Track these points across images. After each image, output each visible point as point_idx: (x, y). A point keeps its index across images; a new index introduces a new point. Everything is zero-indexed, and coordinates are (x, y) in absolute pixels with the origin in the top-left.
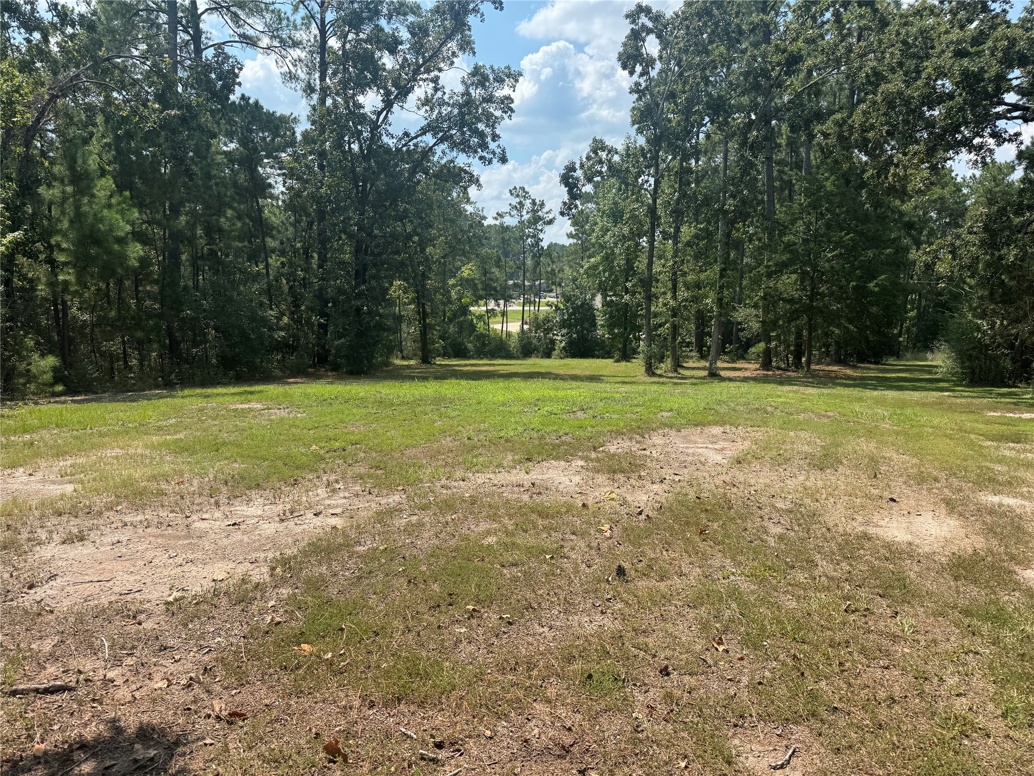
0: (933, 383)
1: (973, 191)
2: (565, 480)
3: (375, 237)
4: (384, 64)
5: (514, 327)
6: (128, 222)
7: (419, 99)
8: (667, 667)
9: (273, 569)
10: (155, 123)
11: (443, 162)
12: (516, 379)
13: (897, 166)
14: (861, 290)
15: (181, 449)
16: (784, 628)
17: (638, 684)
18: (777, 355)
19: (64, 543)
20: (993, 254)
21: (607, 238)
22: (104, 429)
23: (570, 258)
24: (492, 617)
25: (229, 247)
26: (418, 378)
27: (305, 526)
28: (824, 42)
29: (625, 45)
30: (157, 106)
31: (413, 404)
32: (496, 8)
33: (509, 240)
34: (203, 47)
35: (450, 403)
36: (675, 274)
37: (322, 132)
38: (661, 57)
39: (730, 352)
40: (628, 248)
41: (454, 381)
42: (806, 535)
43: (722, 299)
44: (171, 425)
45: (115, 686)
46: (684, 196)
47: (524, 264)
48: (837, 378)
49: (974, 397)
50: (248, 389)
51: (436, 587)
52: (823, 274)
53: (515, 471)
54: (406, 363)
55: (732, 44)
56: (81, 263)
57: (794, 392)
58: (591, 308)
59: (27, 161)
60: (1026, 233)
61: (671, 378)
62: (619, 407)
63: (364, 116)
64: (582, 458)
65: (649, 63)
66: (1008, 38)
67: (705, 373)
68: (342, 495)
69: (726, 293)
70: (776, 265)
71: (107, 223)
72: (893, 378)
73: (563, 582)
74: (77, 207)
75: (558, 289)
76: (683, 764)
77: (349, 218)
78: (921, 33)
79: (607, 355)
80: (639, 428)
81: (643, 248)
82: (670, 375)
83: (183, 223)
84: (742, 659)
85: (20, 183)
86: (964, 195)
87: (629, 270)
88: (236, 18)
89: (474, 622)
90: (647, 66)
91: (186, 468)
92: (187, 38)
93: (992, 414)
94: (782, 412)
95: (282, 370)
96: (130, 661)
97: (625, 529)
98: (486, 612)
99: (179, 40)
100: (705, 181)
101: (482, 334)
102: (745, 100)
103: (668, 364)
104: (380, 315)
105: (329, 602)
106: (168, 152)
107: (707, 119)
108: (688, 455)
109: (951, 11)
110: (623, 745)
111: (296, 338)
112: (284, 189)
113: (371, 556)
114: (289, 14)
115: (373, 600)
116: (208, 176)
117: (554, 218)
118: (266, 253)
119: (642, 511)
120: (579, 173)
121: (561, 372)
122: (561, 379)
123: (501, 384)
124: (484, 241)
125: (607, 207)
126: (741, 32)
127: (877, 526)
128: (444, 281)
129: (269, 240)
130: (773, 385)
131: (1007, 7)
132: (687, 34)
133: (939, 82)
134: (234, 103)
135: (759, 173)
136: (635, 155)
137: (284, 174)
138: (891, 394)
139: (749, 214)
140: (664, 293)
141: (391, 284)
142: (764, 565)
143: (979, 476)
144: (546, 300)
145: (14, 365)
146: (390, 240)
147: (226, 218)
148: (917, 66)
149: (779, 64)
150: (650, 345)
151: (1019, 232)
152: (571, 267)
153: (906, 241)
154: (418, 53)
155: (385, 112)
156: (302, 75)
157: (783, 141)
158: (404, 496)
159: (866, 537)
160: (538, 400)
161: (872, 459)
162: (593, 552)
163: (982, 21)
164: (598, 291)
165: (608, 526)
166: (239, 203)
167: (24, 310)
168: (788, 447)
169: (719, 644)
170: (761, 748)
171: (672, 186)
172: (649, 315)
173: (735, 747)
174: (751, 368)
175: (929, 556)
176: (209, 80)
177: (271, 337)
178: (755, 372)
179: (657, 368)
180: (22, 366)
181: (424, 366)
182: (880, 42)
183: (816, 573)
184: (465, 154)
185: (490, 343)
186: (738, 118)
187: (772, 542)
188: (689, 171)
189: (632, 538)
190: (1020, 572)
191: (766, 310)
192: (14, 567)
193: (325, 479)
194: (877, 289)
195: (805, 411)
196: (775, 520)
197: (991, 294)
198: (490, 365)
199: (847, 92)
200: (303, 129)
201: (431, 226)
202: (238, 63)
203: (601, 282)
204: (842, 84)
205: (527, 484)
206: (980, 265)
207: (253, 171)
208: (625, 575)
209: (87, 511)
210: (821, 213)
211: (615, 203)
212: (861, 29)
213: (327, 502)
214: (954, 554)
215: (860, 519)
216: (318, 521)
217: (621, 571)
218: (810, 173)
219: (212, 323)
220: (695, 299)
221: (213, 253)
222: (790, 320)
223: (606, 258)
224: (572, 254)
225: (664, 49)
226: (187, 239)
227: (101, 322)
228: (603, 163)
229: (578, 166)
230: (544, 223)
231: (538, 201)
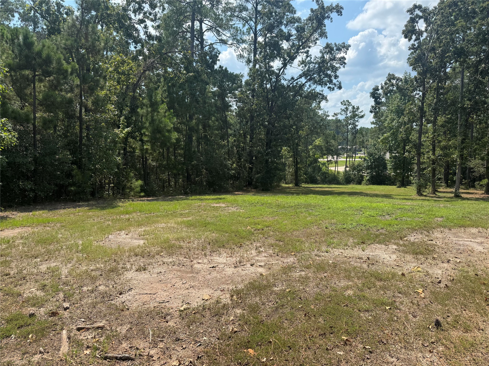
2: (387, 257)
3: (276, 127)
4: (283, 47)
5: (341, 169)
6: (172, 123)
7: (299, 61)
9: (232, 296)
10: (184, 79)
11: (309, 90)
15: (190, 225)
19: (137, 271)
21: (394, 124)
22: (159, 214)
23: (372, 134)
24: (358, 346)
25: (212, 133)
27: (246, 272)
29: (406, 26)
30: (185, 72)
31: (294, 207)
32: (339, 15)
33: (340, 126)
34: (204, 46)
35: (314, 207)
36: (434, 142)
37: (254, 80)
38: (426, 30)
39: (465, 184)
40: (407, 129)
43: (463, 155)
44: (186, 213)
45: (153, 360)
46: (439, 101)
47: (347, 138)
50: (219, 197)
51: (321, 320)
53: (356, 249)
54: (287, 186)
56: (153, 141)
58: (384, 159)
59: (134, 98)
61: (432, 197)
62: (410, 214)
63: (273, 71)
64: (395, 244)
65: (420, 33)
67: (453, 195)
68: (263, 255)
69: (465, 152)
71: (163, 123)
74: (152, 117)
75: (365, 150)
77: (265, 119)
79: (392, 183)
80: (425, 227)
81: (414, 128)
82: (431, 195)
83: (194, 123)
85: (130, 107)
87: (406, 140)
88: (218, 32)
89: (348, 348)
90: (419, 35)
91: (192, 234)
92: (198, 43)
95: (232, 188)
96: (161, 345)
97: (433, 293)
98: (354, 341)
99: (195, 44)
101: (325, 172)
103: (429, 190)
104: (277, 163)
105: (262, 322)
106: (188, 92)
108: (460, 245)
111: (239, 174)
112: (236, 107)
113: (282, 295)
114: (241, 28)
115: (286, 324)
116: (205, 102)
117: (364, 115)
118: (228, 136)
119: (440, 281)
120: (381, 91)
121: (368, 192)
123: (339, 198)
124: (328, 127)
125: (393, 108)
128: (307, 147)
129: (229, 130)
132: (442, 17)
134: (216, 69)
137: (236, 101)
140: (428, 152)
141: (282, 149)
144: (359, 156)
145: (126, 184)
146: (283, 128)
147: (212, 120)
150: (419, 179)
152: (373, 139)
154: (299, 40)
155: (283, 69)
156: (246, 55)
158: (296, 259)
160: (361, 208)
162: (415, 307)
164: (387, 151)
165: (420, 289)
166: (217, 114)
167: (131, 161)
171: (433, 96)
172: (419, 163)
174: (479, 193)
176: (206, 60)
177: (228, 173)
178: (482, 195)
179: (424, 192)
180: (129, 185)
181: (296, 187)
184: (320, 86)
185: (329, 177)
189: (439, 300)
192: (115, 282)
193: (254, 245)
198: (329, 187)
200: (246, 79)
201: (302, 121)
202: (218, 51)
203: (390, 146)
205: (365, 258)
207: (223, 99)
208: (441, 326)
209: (148, 254)
211: (399, 106)
213: (257, 258)
216: (252, 269)
217: (438, 324)
219: (204, 167)
220: (446, 155)
221: (205, 136)
223: (393, 134)
224: (373, 132)
225: (429, 26)
226: (195, 130)
227: (160, 166)
228: (394, 86)
229: (380, 88)
230: (359, 117)
231: (355, 107)
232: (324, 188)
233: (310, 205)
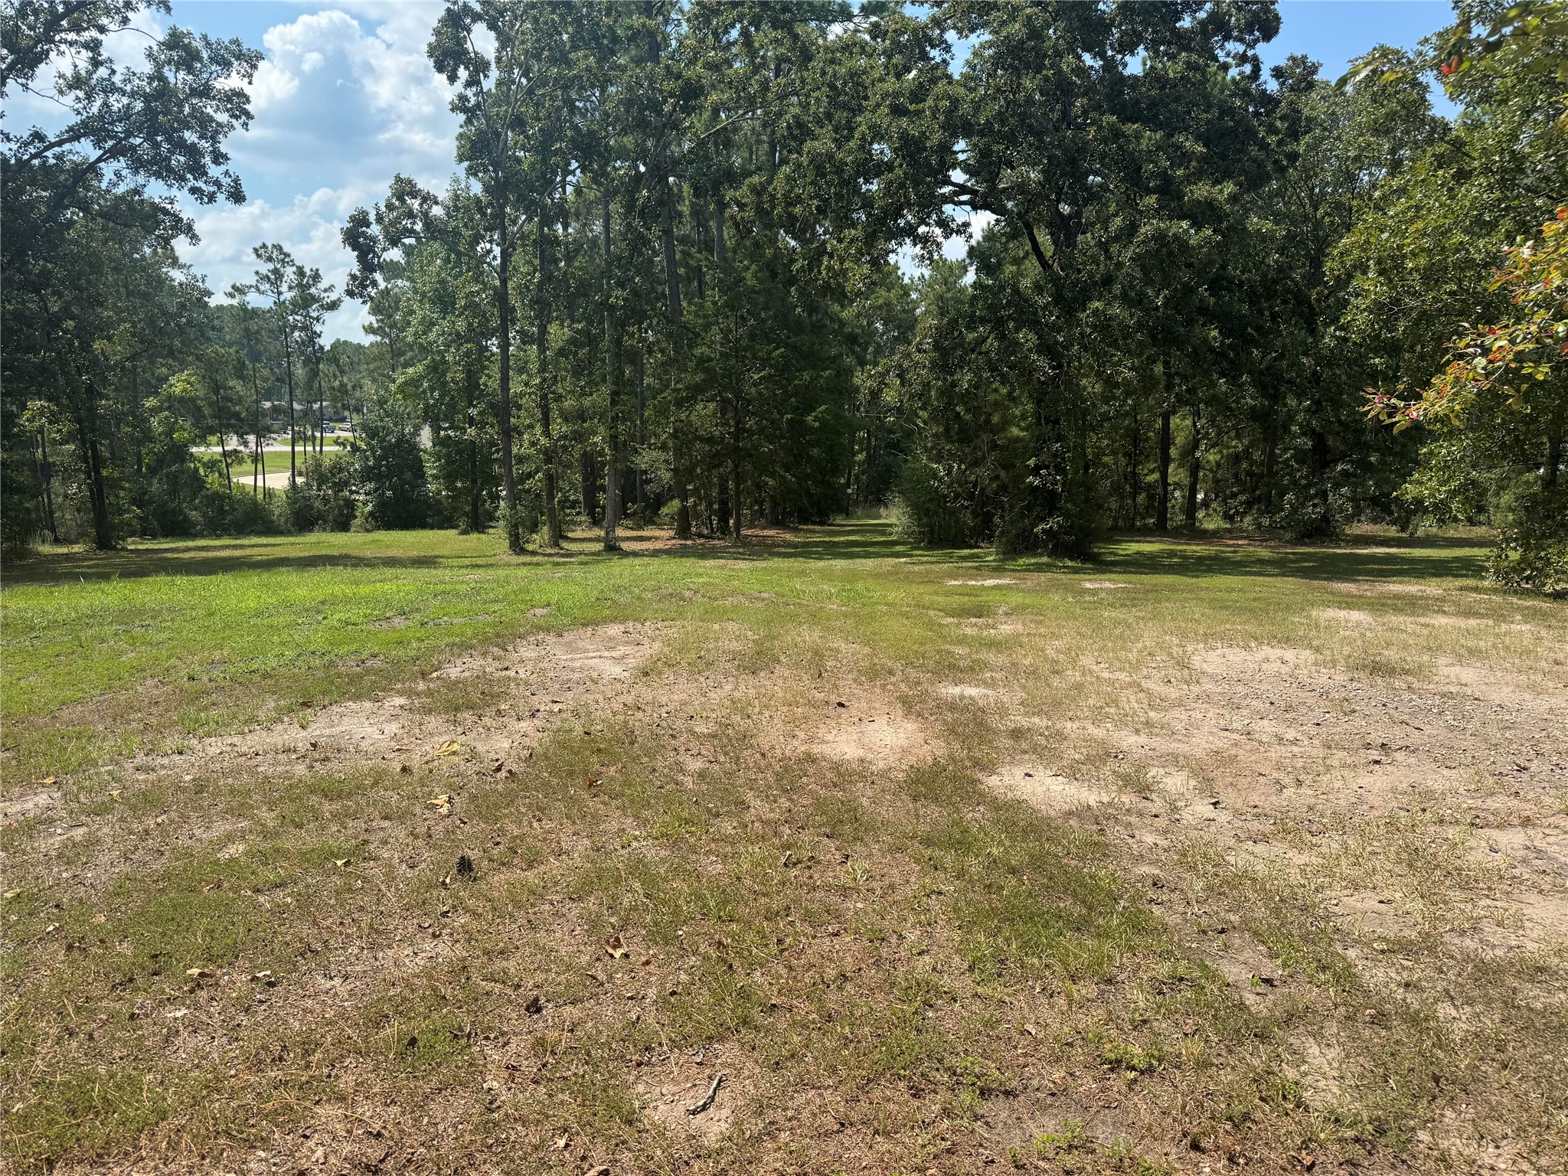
0: (887, 548)
1: (924, 297)
2: (372, 732)
5: (278, 481)
7: (62, 76)
8: (537, 999)
11: (121, 190)
12: (284, 569)
13: (831, 256)
14: (797, 426)
16: (705, 906)
17: (492, 1036)
18: (698, 517)
20: (945, 379)
21: (432, 336)
23: (371, 367)
24: (237, 980)
26: (87, 577)
28: (731, 71)
29: (437, 32)
31: (74, 625)
33: (257, 332)
35: (153, 617)
36: (544, 397)
38: (498, 61)
39: (634, 514)
40: (467, 354)
41: (162, 579)
42: (735, 767)
43: (616, 437)
46: (550, 279)
47: (290, 374)
48: (774, 545)
49: (932, 563)
51: (126, 948)
52: (749, 402)
53: (280, 727)
54: (64, 550)
55: (605, 54)
57: (719, 567)
58: (414, 448)
60: (980, 353)
61: (550, 555)
62: (464, 605)
64: (401, 693)
65: (480, 67)
66: (950, 98)
67: (600, 546)
69: (621, 427)
70: (687, 388)
72: (842, 542)
73: (366, 900)
75: (355, 416)
76: (562, 1143)
78: (852, 77)
79: (446, 523)
80: (497, 635)
81: (493, 355)
82: (549, 551)
84: (647, 963)
86: (912, 301)
87: (472, 389)
89: (203, 994)
90: (477, 71)
93: (953, 582)
94: (703, 596)
97: (473, 798)
98: (225, 974)
100: (580, 258)
101: (216, 493)
102: (629, 141)
103: (545, 533)
107: (574, 165)
108: (573, 670)
109: (884, 53)
110: (468, 1138)
117: (339, 300)
119: (501, 765)
120: (375, 230)
121: (368, 554)
122: (366, 565)
123: (256, 580)
124: (211, 334)
125: (428, 288)
126: (615, 39)
127: (823, 742)
128: (135, 402)
130: (692, 560)
131: (947, 57)
132: (536, 30)
133: (876, 146)
135: (655, 253)
136: (467, 209)
138: (840, 564)
139: (645, 312)
140: (531, 426)
141: (24, 407)
142: (680, 819)
143: (938, 663)
144: (334, 435)
148: (849, 122)
149: (672, 95)
150: (514, 507)
151: (973, 351)
152: (374, 380)
153: (849, 360)
157: (685, 208)
158: (57, 795)
159: (811, 759)
160: (323, 603)
161: (816, 653)
162: (420, 843)
163: (920, 70)
164: (425, 421)
165: (445, 797)
168: (711, 646)
169: (614, 947)
170: (676, 1089)
171: (529, 262)
172: (509, 459)
173: (639, 1096)
174: (663, 536)
175: (884, 774)
178: (669, 542)
179: (528, 541)
181: (102, 554)
182: (803, 81)
183: (748, 817)
184: (161, 182)
185: (234, 510)
186: (620, 169)
187: (689, 783)
188: (556, 242)
189: (484, 810)
190: (985, 779)
191: (679, 454)
194: (817, 424)
195: (733, 593)
196: (695, 752)
197: (947, 430)
198: (235, 547)
199: (766, 146)
201: (101, 304)
203: (427, 406)
204: (758, 135)
205: (303, 746)
206: (933, 393)
208: (471, 870)
210: (742, 317)
211: (443, 282)
212: (780, 60)
214: (912, 767)
215: (801, 735)
217: (465, 866)
218: (725, 259)
220: (579, 437)
222: (712, 467)
223: (433, 368)
224: (375, 359)
225: (502, 47)
228: (415, 217)
229: (372, 218)
230: (322, 306)
231: (307, 270)
232: (215, 548)
233: (139, 612)
